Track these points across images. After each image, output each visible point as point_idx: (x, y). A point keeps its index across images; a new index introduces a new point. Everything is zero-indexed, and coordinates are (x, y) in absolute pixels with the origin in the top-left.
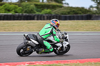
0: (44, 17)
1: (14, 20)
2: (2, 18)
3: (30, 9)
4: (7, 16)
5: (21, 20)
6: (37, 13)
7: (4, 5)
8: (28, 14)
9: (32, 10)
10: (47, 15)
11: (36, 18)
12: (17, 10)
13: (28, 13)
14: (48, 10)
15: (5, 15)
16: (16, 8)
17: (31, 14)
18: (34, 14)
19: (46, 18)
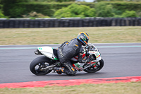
0: (125, 21)
1: (83, 26)
2: (66, 24)
3: (106, 11)
4: (74, 21)
5: (92, 26)
6: (116, 16)
7: (70, 6)
8: (102, 18)
9: (108, 12)
10: (129, 19)
11: (114, 24)
12: (88, 12)
13: (103, 16)
14: (132, 12)
15: (70, 20)
16: (86, 9)
17: (106, 18)
18: (111, 18)
19: (127, 23)
